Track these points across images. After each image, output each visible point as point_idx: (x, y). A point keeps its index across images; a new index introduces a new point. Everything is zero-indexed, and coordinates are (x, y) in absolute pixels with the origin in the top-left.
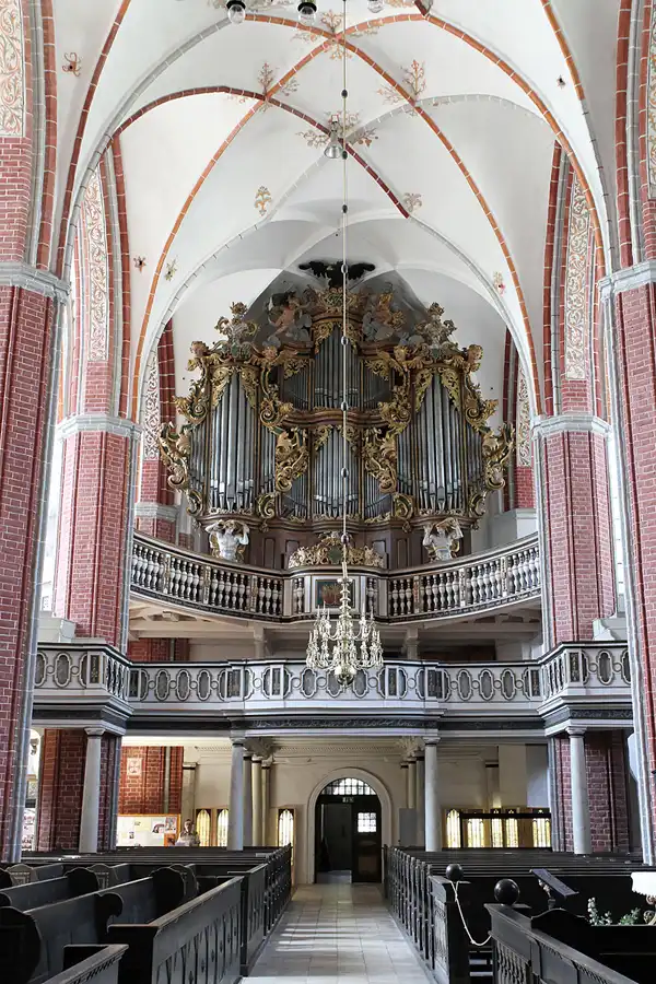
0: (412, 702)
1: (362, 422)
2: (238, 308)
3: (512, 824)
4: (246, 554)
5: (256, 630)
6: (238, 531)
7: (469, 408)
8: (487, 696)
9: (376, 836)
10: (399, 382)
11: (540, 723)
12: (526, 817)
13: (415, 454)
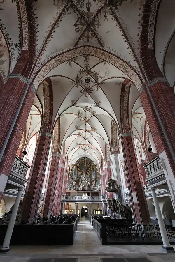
0: (90, 200)
1: (86, 171)
2: (76, 161)
3: (100, 211)
4: (76, 184)
5: (77, 192)
6: (75, 182)
7: (96, 170)
8: (99, 199)
9: (87, 212)
10: (90, 167)
11: (101, 202)
12: (101, 211)
13: (91, 174)
